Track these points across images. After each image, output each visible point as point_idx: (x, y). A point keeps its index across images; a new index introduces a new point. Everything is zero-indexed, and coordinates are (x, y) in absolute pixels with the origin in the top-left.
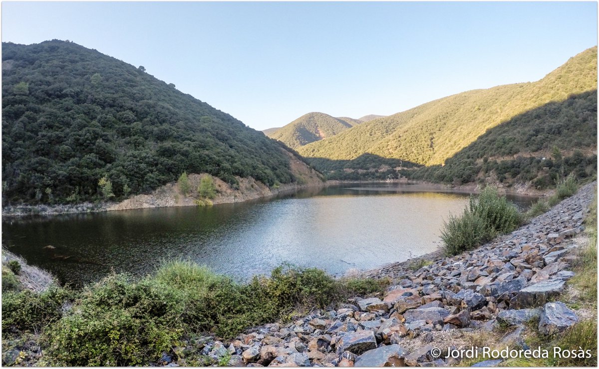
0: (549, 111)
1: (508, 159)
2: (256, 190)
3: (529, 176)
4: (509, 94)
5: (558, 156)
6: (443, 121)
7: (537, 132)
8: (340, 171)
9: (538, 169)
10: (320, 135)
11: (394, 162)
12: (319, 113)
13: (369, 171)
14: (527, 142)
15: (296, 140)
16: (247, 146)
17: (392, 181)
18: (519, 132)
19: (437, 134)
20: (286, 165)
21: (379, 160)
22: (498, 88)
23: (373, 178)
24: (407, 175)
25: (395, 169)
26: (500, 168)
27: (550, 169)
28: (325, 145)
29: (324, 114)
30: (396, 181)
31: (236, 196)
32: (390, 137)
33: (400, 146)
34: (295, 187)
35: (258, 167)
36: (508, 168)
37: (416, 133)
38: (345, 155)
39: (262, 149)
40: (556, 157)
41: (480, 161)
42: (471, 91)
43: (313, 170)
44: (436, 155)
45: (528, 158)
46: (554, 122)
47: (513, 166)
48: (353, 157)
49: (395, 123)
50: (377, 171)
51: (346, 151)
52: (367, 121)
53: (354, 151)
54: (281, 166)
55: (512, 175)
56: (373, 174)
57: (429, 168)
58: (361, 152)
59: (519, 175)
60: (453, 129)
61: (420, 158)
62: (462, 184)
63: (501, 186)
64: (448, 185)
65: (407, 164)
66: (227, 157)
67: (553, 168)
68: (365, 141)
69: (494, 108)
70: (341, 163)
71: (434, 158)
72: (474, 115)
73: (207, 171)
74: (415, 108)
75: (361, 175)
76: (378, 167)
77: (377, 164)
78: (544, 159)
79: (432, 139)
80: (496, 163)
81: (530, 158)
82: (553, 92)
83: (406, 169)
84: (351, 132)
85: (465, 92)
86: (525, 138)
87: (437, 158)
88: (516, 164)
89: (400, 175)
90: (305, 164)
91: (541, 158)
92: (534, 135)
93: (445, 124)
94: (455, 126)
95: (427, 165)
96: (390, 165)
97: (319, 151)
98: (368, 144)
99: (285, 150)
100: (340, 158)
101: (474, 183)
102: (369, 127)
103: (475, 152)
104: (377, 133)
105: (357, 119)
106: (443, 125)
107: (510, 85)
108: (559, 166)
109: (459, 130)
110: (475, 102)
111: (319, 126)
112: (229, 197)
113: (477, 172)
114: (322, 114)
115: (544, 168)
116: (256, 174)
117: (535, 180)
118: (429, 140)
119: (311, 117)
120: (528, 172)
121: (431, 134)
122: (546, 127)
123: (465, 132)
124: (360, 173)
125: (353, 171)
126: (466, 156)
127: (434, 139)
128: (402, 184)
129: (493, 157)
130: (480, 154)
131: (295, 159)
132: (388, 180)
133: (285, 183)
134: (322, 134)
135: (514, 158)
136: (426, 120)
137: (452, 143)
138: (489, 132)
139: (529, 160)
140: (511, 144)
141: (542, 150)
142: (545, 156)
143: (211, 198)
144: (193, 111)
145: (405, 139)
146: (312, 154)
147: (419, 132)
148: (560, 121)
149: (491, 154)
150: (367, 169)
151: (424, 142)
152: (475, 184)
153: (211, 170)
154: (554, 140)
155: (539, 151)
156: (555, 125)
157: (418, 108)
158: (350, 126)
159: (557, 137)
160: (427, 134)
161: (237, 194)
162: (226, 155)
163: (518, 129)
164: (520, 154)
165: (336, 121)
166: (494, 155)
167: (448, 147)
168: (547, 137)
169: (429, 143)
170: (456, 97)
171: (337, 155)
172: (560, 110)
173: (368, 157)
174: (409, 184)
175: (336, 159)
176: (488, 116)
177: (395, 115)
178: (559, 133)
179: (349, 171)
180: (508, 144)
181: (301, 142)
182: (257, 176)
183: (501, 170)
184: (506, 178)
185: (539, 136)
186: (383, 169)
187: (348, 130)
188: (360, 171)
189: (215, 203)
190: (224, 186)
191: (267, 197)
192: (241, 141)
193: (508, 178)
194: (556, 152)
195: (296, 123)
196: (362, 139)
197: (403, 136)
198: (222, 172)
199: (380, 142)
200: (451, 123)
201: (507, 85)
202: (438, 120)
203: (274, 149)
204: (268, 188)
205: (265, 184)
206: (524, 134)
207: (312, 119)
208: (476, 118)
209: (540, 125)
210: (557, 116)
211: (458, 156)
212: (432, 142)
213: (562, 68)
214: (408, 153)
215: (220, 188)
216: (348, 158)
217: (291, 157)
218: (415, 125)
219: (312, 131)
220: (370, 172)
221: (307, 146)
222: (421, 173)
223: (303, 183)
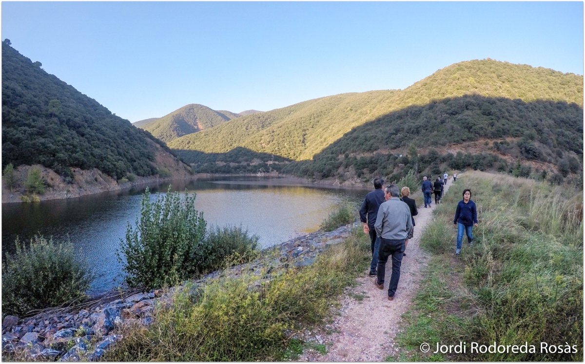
0: (411, 112)
1: (368, 155)
2: (100, 184)
3: (385, 171)
4: (380, 98)
5: (414, 153)
6: (317, 119)
7: (397, 131)
8: (212, 164)
9: (394, 166)
10: (198, 128)
11: (265, 156)
12: (199, 105)
13: (241, 164)
14: (387, 140)
15: (173, 131)
16: (104, 135)
17: (263, 174)
18: (381, 131)
19: (310, 131)
20: (150, 157)
21: (251, 154)
22: (371, 93)
23: (245, 172)
24: (278, 169)
25: (266, 163)
26: (358, 164)
27: (405, 165)
28: (201, 137)
29: (204, 106)
30: (267, 175)
31: (69, 191)
32: (264, 132)
33: (273, 141)
34: (157, 180)
35: (108, 158)
36: (366, 163)
37: (290, 129)
38: (219, 148)
39: (124, 139)
40: (412, 154)
41: (341, 157)
42: (347, 93)
43: (180, 162)
44: (306, 150)
45: (386, 155)
46: (414, 123)
47: (371, 162)
48: (227, 150)
49: (272, 118)
50: (249, 165)
51: (221, 144)
52: (244, 115)
53: (229, 144)
54: (142, 158)
55: (370, 171)
56: (245, 167)
57: (298, 162)
58: (235, 145)
59: (376, 171)
60: (325, 126)
61: (292, 153)
62: (323, 179)
63: (359, 181)
64: (310, 180)
65: (278, 158)
66: (68, 146)
67: (408, 165)
68: (241, 135)
69: (364, 109)
70: (215, 156)
71: (304, 153)
72: (346, 115)
73: (39, 162)
74: (292, 106)
75: (233, 168)
76: (250, 160)
77: (250, 158)
78: (401, 156)
79: (305, 135)
80: (356, 159)
81: (388, 154)
82: (416, 96)
83: (277, 163)
84: (228, 125)
85: (341, 94)
86: (385, 136)
87: (307, 154)
88: (374, 160)
89: (271, 169)
90: (172, 156)
91: (399, 155)
92: (394, 134)
93: (318, 122)
94: (327, 124)
95: (298, 160)
96: (262, 159)
97: (194, 143)
98: (244, 138)
99: (151, 141)
100: (214, 151)
101: (333, 178)
102: (245, 121)
103: (339, 148)
104: (253, 127)
105: (237, 113)
106: (316, 122)
107: (382, 90)
108: (413, 163)
109: (331, 128)
110: (348, 103)
111: (198, 118)
112: (61, 192)
113: (338, 167)
114: (202, 106)
115: (400, 165)
116: (103, 166)
117: (391, 175)
118: (301, 136)
119: (191, 108)
120: (385, 168)
121: (304, 130)
122: (406, 127)
123: (335, 130)
124: (232, 166)
125: (225, 164)
126: (331, 151)
127: (306, 136)
128: (273, 177)
129: (354, 154)
130: (343, 150)
131: (162, 151)
132: (259, 173)
133: (143, 176)
134: (200, 127)
135: (373, 155)
136: (301, 117)
137: (322, 139)
138: (354, 130)
139: (386, 157)
140: (372, 141)
141: (400, 148)
142: (402, 153)
143: (39, 193)
144: (49, 94)
145: (279, 134)
146: (187, 146)
147: (293, 128)
148: (419, 122)
149: (353, 150)
150: (239, 162)
151: (296, 138)
152: (335, 179)
153: (45, 161)
154: (412, 139)
155: (398, 149)
156: (413, 125)
157: (295, 105)
158: (228, 119)
159: (416, 136)
160: (300, 130)
161: (71, 189)
162: (67, 144)
163: (381, 128)
164: (379, 151)
165: (216, 114)
166: (356, 152)
167: (318, 143)
168: (406, 136)
169: (302, 139)
170: (332, 98)
171: (212, 148)
172: (421, 113)
173: (241, 151)
174: (279, 177)
175: (210, 152)
176: (358, 117)
177: (273, 111)
178: (418, 133)
179: (221, 164)
180: (369, 141)
181: (178, 133)
182: (104, 168)
183: (359, 165)
184: (363, 174)
185: (399, 135)
186: (255, 162)
187: (225, 123)
188: (232, 164)
189: (43, 199)
190: (57, 180)
191: (114, 191)
192: (97, 130)
193: (365, 174)
194: (413, 150)
195: (175, 114)
196: (238, 133)
197: (276, 131)
198: (56, 163)
199: (254, 136)
200: (324, 121)
201: (380, 91)
202: (312, 118)
203: (138, 139)
204: (116, 182)
205: (112, 177)
206: (385, 133)
207: (192, 111)
208: (347, 118)
209: (401, 125)
210: (417, 118)
211: (325, 152)
212: (304, 138)
213: (430, 77)
214: (280, 148)
215: (52, 182)
216: (222, 151)
217: (157, 149)
218: (289, 121)
219: (191, 122)
220: (242, 166)
221: (182, 138)
222: (291, 167)
223: (166, 176)
